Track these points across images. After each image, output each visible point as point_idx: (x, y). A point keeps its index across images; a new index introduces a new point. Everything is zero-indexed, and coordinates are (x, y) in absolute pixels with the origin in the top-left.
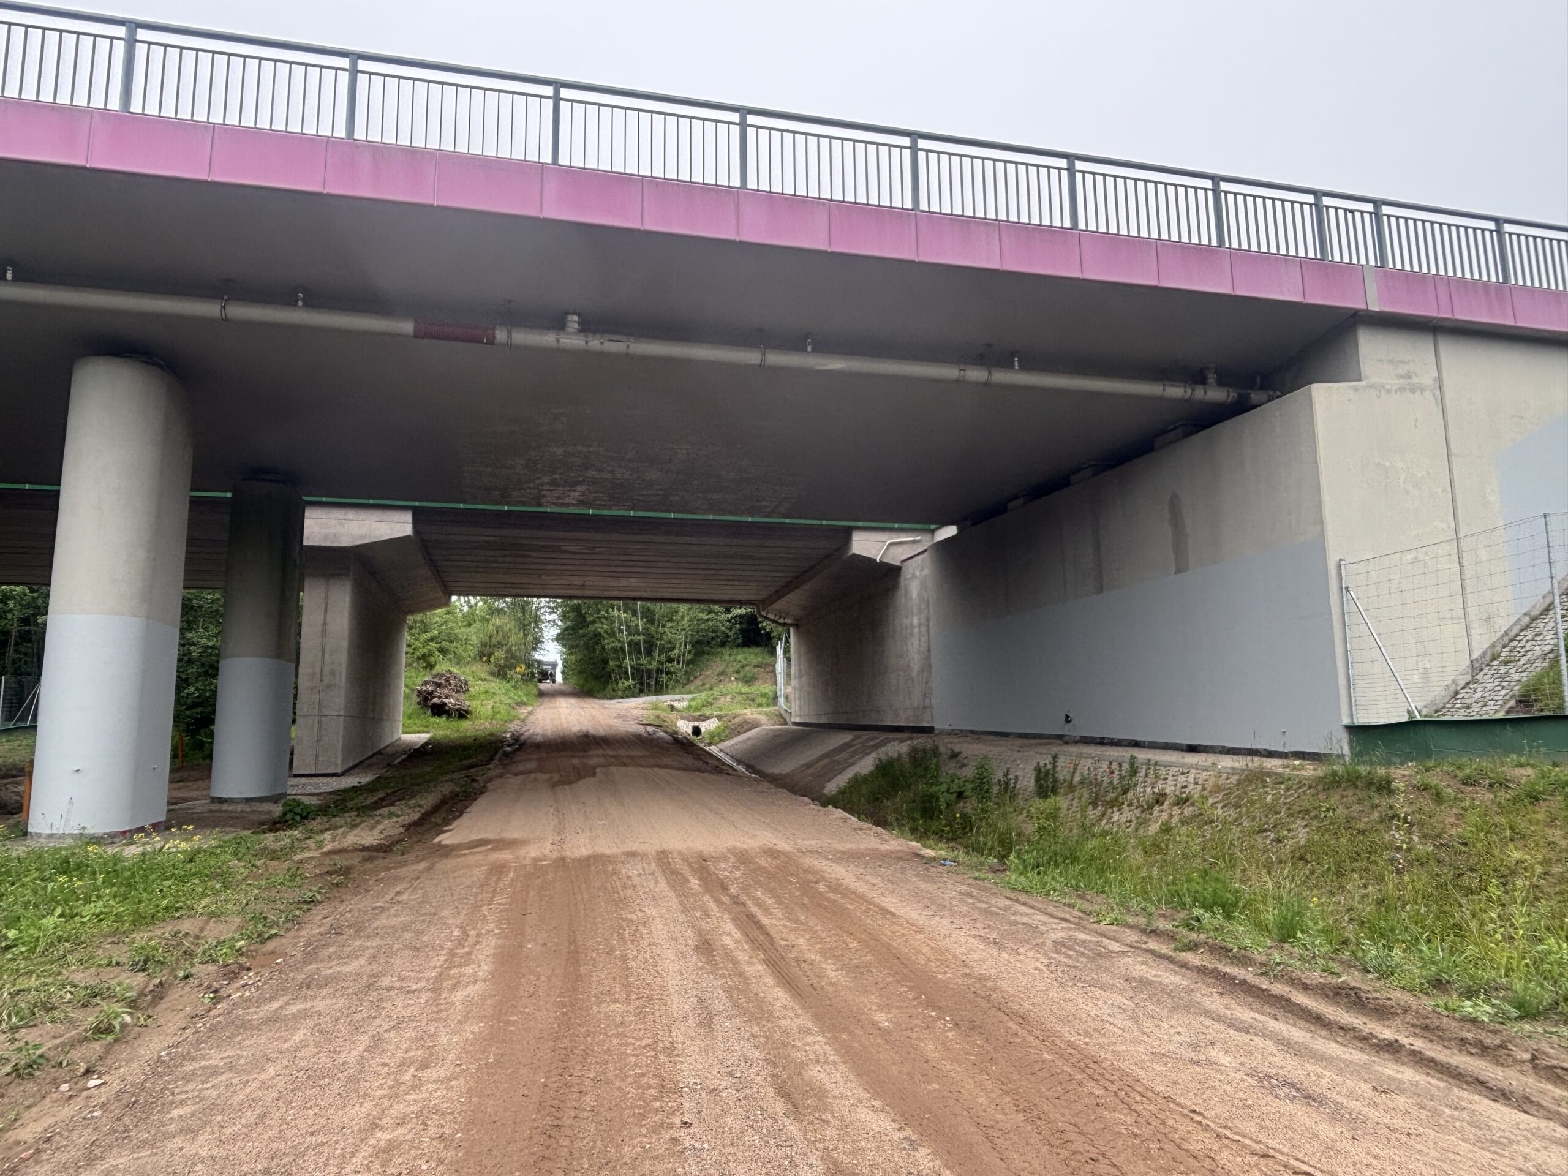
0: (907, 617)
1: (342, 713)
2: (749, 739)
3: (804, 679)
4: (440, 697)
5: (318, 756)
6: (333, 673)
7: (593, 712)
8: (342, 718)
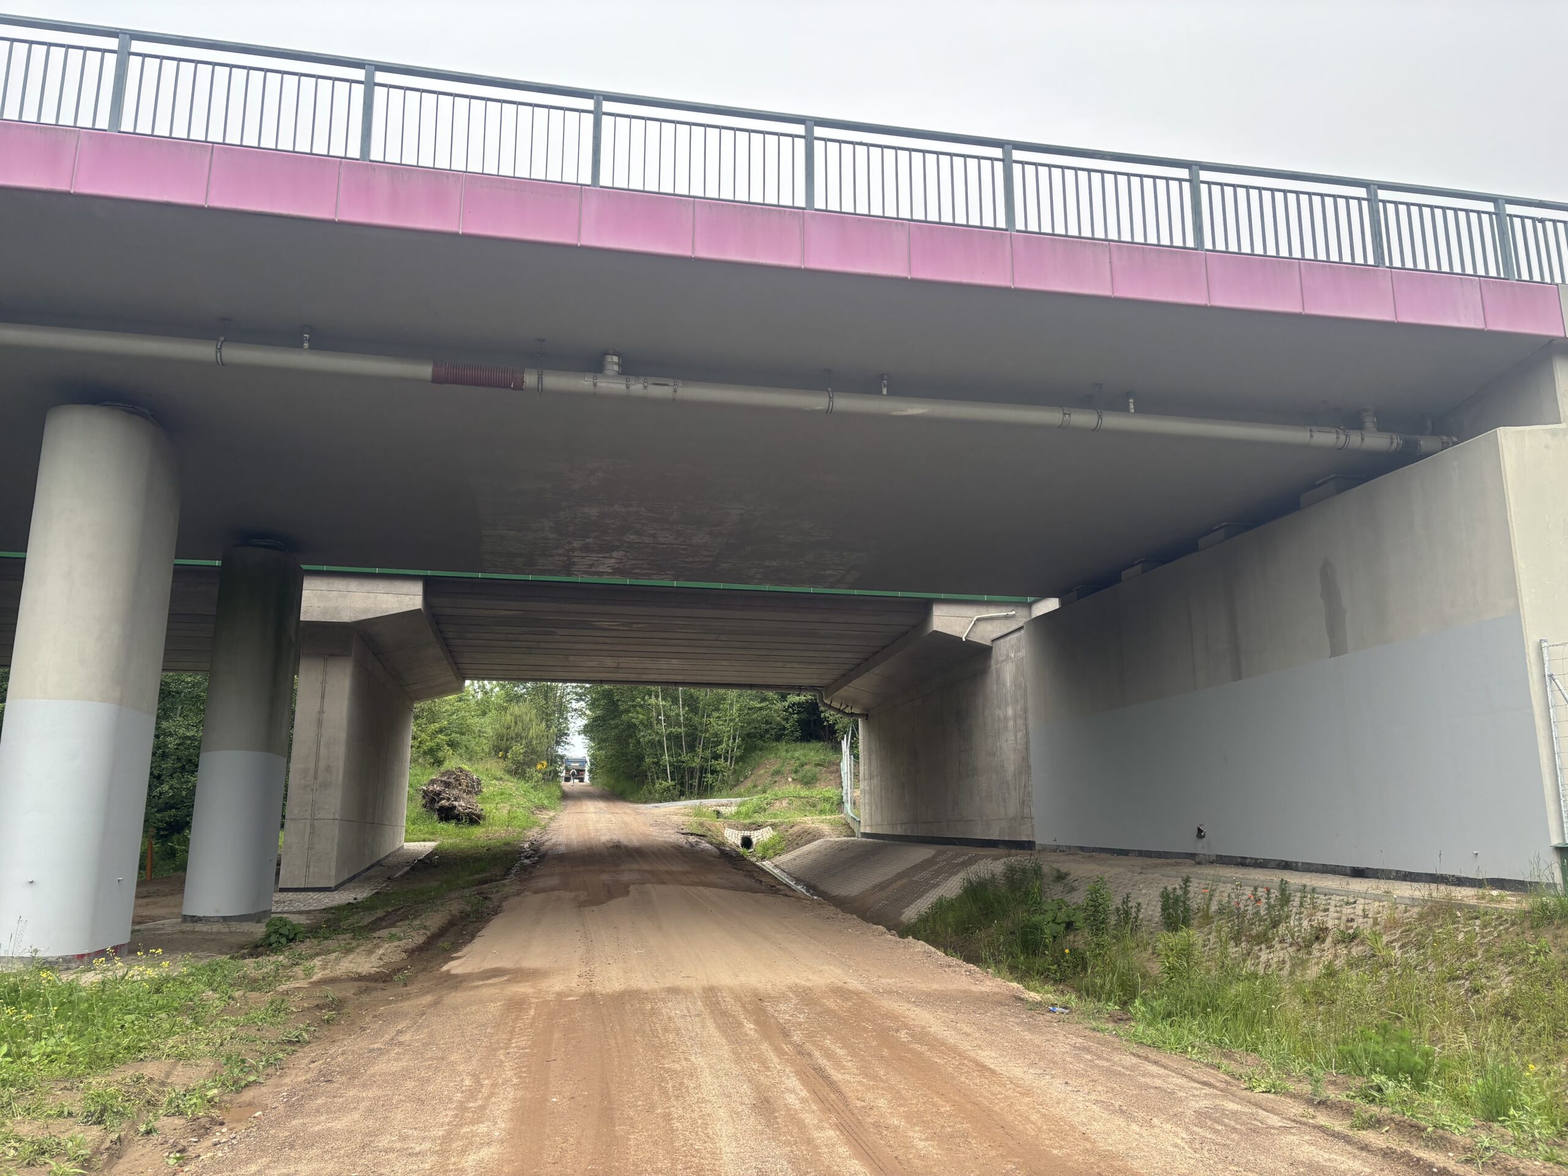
0: (999, 708)
1: (337, 817)
2: (809, 853)
3: (875, 781)
4: (448, 799)
5: (308, 867)
6: (328, 769)
7: (627, 819)
8: (337, 822)
